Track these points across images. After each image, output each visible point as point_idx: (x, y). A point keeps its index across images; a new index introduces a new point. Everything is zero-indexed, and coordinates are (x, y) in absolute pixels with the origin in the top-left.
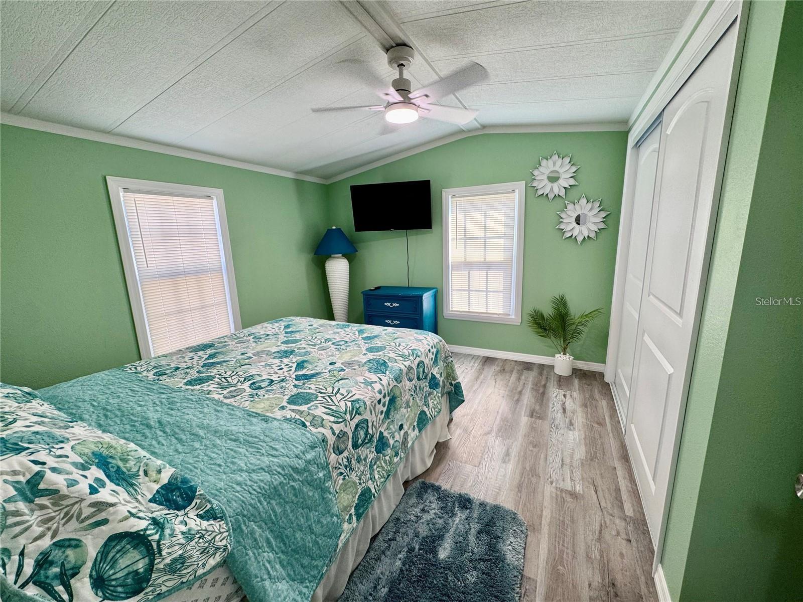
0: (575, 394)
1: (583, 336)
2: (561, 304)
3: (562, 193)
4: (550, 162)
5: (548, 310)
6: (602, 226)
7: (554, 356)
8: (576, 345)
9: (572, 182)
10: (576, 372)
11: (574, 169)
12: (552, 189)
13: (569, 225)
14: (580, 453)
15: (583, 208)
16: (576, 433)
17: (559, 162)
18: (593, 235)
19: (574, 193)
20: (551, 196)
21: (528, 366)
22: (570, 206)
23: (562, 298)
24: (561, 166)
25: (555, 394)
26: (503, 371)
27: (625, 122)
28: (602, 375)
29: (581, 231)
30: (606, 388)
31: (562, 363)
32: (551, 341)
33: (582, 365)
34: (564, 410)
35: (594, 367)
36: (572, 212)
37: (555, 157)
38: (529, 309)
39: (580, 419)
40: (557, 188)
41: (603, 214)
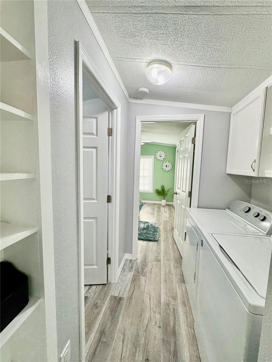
0: (167, 208)
1: (168, 195)
2: (163, 188)
3: (163, 159)
4: (160, 152)
5: (160, 189)
6: (172, 168)
7: (161, 201)
8: (166, 198)
9: (165, 157)
10: (167, 205)
11: (165, 154)
12: (160, 158)
13: (164, 167)
14: (168, 216)
15: (167, 164)
16: (167, 214)
17: (162, 152)
18: (170, 170)
19: (165, 160)
20: (160, 160)
21: (155, 204)
22: (165, 163)
23: (163, 186)
24: (162, 153)
25: (162, 209)
26: (149, 205)
27: (176, 145)
28: (173, 205)
29: (167, 169)
30: (173, 207)
31: (163, 202)
32: (161, 197)
33: (168, 203)
34: (164, 211)
35: (171, 203)
36: (165, 164)
37: (161, 151)
38: (155, 189)
39: (168, 212)
40: (162, 158)
41: (172, 165)
